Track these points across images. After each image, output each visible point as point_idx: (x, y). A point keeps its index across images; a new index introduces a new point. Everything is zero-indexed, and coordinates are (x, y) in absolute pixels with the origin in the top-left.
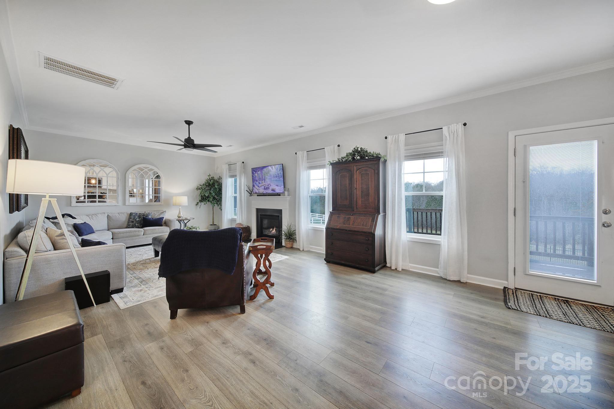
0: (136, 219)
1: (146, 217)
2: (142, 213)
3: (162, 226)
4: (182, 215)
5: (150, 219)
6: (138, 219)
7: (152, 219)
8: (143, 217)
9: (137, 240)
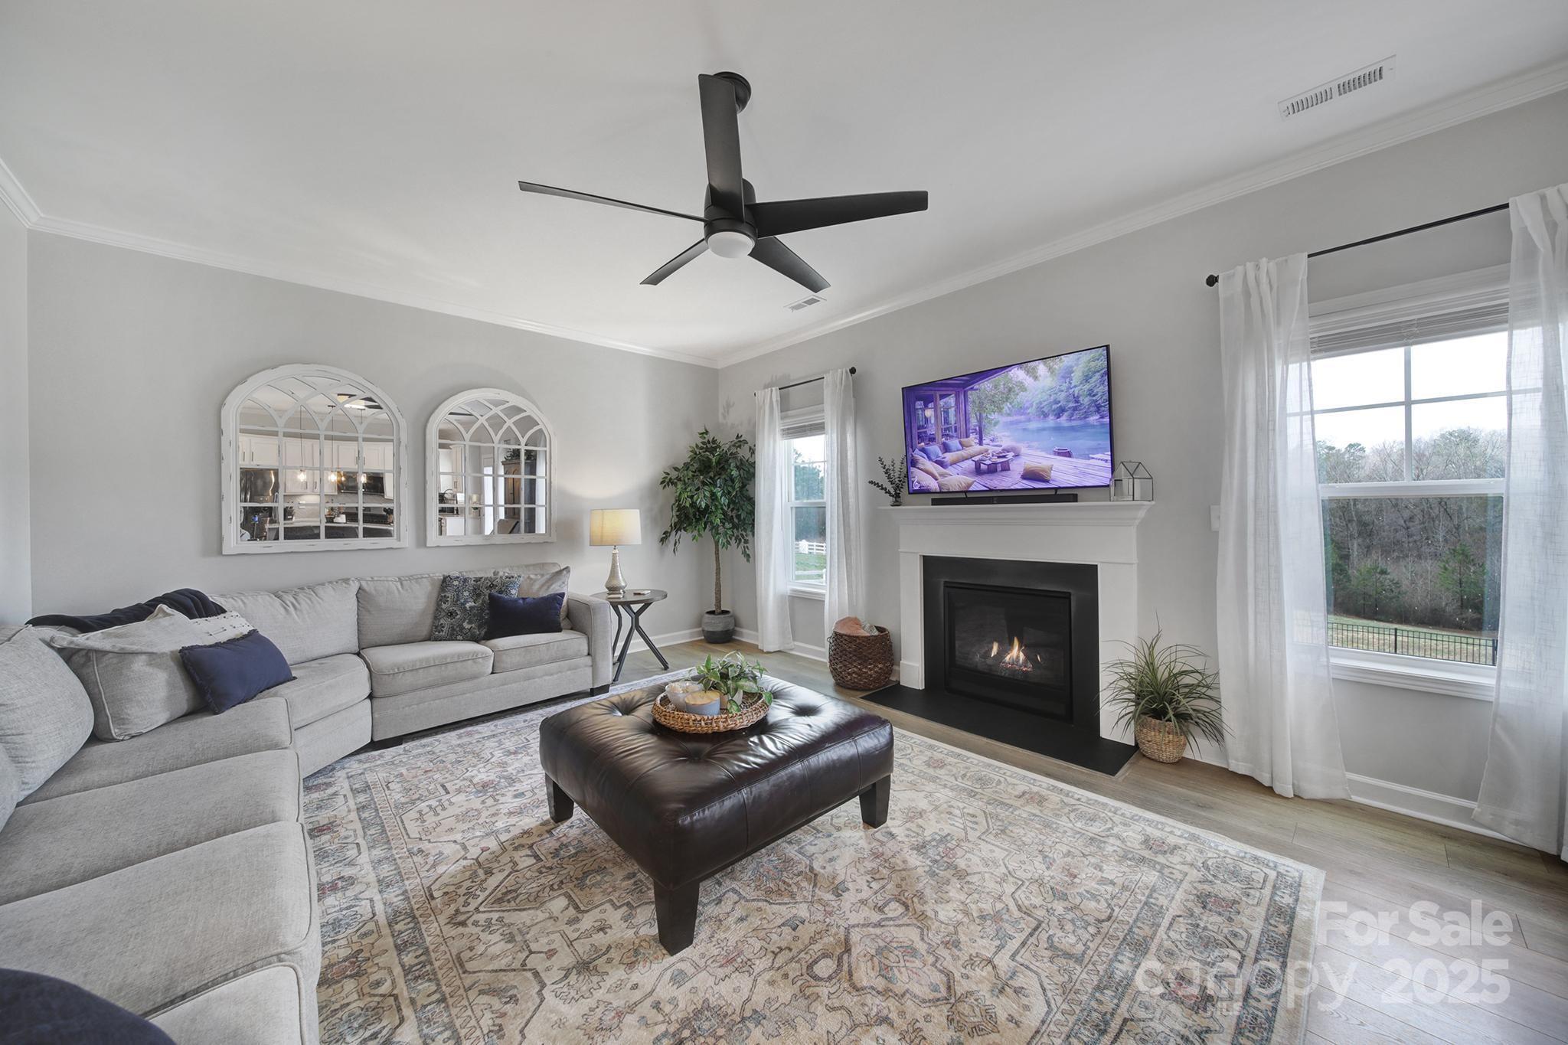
0: (462, 604)
1: (501, 592)
2: (486, 579)
3: (559, 630)
4: (624, 580)
5: (516, 601)
6: (473, 604)
7: (521, 601)
8: (490, 595)
9: (468, 695)
